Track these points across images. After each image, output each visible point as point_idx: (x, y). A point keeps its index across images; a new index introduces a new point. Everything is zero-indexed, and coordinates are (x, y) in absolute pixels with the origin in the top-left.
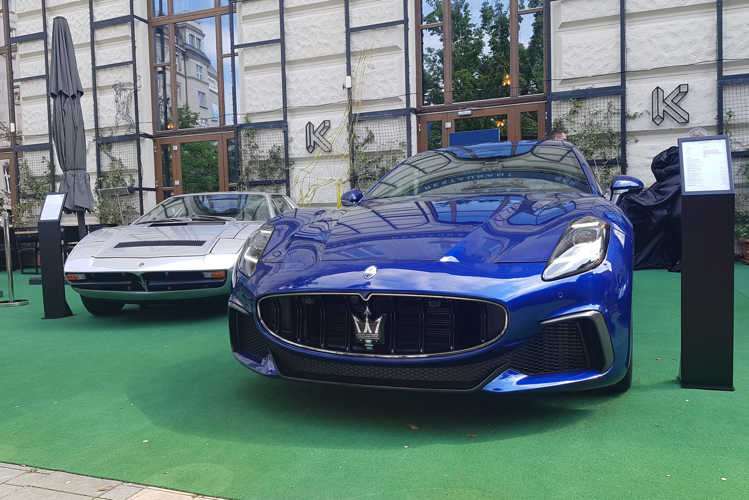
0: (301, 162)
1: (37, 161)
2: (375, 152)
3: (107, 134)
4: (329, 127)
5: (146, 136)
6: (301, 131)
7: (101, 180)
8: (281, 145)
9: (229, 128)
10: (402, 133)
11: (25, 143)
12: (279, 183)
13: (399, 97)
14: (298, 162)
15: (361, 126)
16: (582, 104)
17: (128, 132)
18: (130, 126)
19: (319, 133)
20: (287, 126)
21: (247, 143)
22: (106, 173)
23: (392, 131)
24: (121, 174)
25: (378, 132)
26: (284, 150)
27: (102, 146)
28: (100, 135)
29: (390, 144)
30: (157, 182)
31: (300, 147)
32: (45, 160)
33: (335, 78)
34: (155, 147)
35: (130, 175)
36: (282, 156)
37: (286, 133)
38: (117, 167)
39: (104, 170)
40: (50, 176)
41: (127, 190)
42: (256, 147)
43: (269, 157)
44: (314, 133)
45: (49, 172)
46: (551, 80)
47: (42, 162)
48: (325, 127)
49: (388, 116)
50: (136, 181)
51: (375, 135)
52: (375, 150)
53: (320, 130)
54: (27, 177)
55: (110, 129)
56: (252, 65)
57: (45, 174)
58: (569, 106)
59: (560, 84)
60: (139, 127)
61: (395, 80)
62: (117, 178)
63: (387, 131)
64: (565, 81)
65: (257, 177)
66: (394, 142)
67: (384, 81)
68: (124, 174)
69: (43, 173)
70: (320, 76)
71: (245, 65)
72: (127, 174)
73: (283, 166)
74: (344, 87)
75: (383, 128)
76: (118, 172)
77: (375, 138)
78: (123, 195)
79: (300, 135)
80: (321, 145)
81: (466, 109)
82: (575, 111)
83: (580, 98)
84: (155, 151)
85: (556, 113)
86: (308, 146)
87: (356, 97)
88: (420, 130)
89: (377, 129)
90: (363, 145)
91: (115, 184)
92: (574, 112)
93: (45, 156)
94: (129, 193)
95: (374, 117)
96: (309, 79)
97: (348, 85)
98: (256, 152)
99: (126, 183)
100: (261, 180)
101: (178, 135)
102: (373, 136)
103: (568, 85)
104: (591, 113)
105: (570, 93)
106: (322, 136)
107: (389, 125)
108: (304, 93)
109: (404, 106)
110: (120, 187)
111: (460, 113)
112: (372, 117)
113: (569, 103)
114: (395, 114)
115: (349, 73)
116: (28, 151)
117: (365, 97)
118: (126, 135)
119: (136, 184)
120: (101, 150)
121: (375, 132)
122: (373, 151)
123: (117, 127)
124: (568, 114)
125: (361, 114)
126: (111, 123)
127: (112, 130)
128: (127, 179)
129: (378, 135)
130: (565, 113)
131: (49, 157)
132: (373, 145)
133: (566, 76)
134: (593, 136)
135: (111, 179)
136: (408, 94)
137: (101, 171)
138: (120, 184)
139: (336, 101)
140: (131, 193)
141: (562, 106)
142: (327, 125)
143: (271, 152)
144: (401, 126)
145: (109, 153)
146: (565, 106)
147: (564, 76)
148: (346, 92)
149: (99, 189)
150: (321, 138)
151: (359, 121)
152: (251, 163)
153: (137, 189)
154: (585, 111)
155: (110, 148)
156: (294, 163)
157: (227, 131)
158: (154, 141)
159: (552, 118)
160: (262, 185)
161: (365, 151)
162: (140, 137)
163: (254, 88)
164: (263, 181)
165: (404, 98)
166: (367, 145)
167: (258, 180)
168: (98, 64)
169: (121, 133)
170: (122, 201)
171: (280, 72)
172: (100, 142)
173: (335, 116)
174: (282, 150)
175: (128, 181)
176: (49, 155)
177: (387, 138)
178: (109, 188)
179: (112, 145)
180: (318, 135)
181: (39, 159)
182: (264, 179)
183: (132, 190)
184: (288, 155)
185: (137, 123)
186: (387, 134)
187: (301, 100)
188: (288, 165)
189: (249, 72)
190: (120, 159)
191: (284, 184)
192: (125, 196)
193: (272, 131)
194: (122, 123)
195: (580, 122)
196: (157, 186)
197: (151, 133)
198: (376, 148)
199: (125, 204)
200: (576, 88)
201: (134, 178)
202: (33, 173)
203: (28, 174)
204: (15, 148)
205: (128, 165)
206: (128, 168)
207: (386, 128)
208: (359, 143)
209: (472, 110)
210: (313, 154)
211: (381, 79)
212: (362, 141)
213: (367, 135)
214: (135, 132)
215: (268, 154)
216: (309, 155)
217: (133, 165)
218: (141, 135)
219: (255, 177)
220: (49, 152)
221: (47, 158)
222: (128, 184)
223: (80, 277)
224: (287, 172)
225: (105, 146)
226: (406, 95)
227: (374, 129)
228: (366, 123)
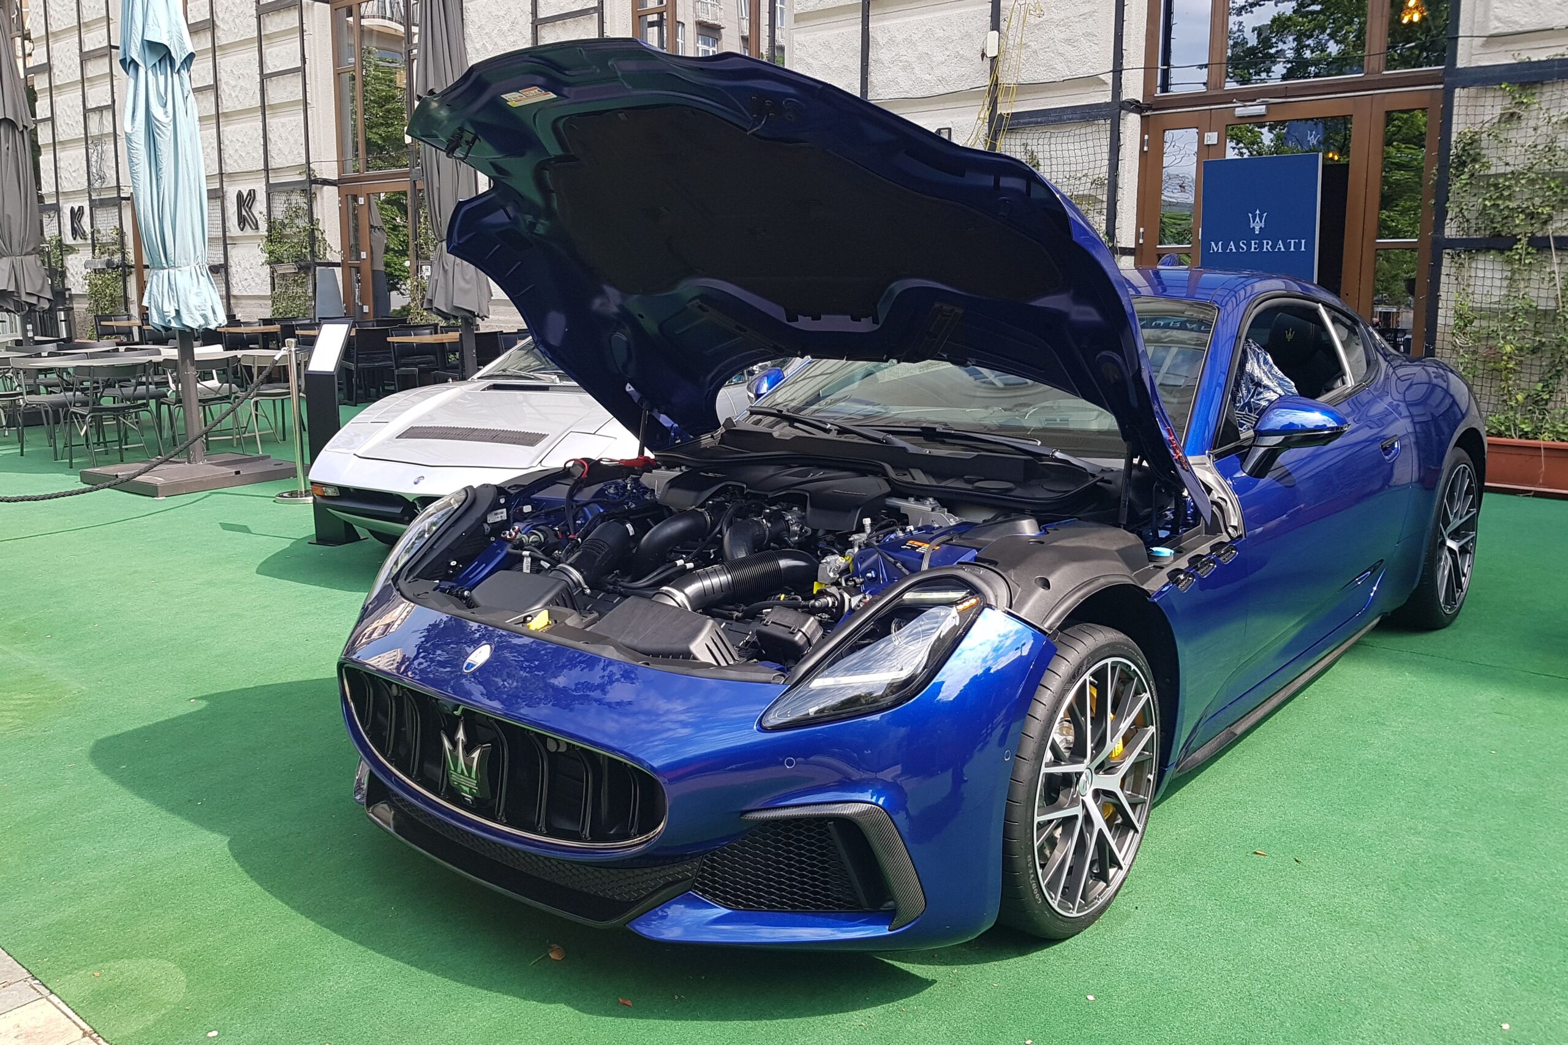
10: (1098, 157)
13: (1100, 76)
15: (1012, 138)
16: (1531, 98)
23: (1078, 153)
29: (1072, 181)
33: (968, 35)
46: (1457, 38)
49: (1072, 119)
51: (1041, 162)
56: (809, 10)
58: (1498, 101)
59: (1484, 45)
61: (1094, 38)
63: (1066, 153)
64: (1494, 39)
66: (1080, 179)
67: (1068, 41)
70: (938, 31)
71: (795, 12)
74: (983, 55)
75: (1059, 147)
81: (1255, 100)
82: (1512, 115)
83: (1528, 83)
85: (1462, 119)
87: (1007, 78)
88: (1146, 149)
89: (1047, 147)
92: (1510, 117)
95: (1041, 122)
96: (915, 38)
97: (992, 52)
103: (1503, 48)
104: (1554, 120)
105: (1503, 68)
107: (1071, 139)
108: (904, 69)
109: (1107, 98)
111: (1239, 112)
112: (1037, 123)
113: (1500, 93)
114: (1086, 115)
115: (995, 25)
117: (1026, 77)
121: (1040, 155)
124: (1496, 120)
125: (1015, 116)
129: (1048, 162)
130: (1487, 118)
133: (1497, 28)
134: (1553, 179)
136: (1118, 70)
139: (964, 86)
141: (1481, 101)
144: (1097, 142)
146: (1489, 101)
148: (987, 62)
151: (1011, 130)
154: (1538, 114)
159: (1454, 128)
163: (810, 60)
165: (1109, 78)
168: (542, 15)
171: (857, 24)
173: (961, 119)
177: (1066, 168)
186: (1065, 161)
187: (897, 83)
189: (802, 24)
195: (1521, 141)
200: (1524, 57)
207: (1065, 146)
209: (1268, 104)
211: (1062, 36)
226: (1113, 71)
227: (1040, 148)
228: (1025, 136)
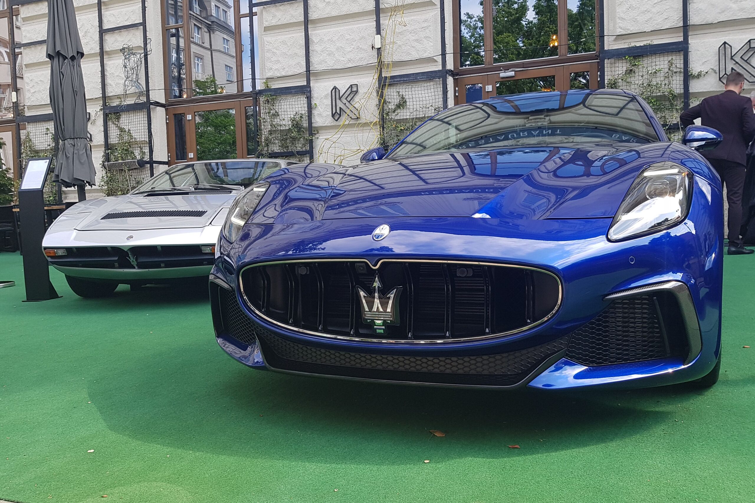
0: (326, 131)
1: (41, 133)
2: (408, 119)
3: (115, 103)
4: (357, 92)
5: (157, 104)
6: (326, 96)
7: (108, 153)
8: (303, 112)
9: (247, 95)
10: (437, 97)
11: (28, 113)
12: (301, 154)
13: (434, 58)
14: (323, 131)
15: (392, 90)
16: (639, 62)
17: (137, 101)
18: (140, 94)
19: (346, 99)
20: (310, 91)
21: (267, 111)
22: (114, 145)
23: (427, 95)
24: (130, 146)
25: (411, 96)
26: (307, 118)
27: (110, 115)
28: (107, 104)
29: (424, 109)
30: (169, 154)
31: (324, 114)
32: (48, 132)
33: (363, 38)
34: (167, 117)
35: (140, 147)
36: (305, 124)
37: (309, 99)
38: (126, 138)
39: (111, 143)
40: (55, 149)
41: (137, 164)
42: (276, 115)
43: (290, 126)
44: (340, 98)
45: (53, 145)
46: (604, 36)
47: (46, 134)
48: (352, 92)
49: (422, 78)
50: (146, 154)
51: (407, 100)
52: (408, 117)
53: (347, 95)
54: (30, 151)
55: (118, 97)
56: (272, 24)
57: (49, 148)
58: (624, 64)
59: (615, 40)
60: (149, 95)
61: (430, 39)
62: (126, 150)
63: (420, 96)
64: (620, 37)
65: (278, 148)
66: (428, 108)
67: (417, 40)
68: (134, 146)
69: (46, 146)
70: (347, 35)
71: (265, 25)
72: (136, 146)
73: (307, 136)
74: (373, 47)
75: (417, 92)
76: (127, 144)
77: (408, 103)
78: (132, 169)
79: (325, 101)
80: (348, 112)
81: (508, 70)
82: (631, 70)
83: (637, 56)
84: (168, 121)
85: (610, 73)
86: (334, 113)
87: (387, 58)
88: (457, 94)
89: (410, 93)
90: (394, 112)
91: (124, 157)
92: (630, 72)
93: (49, 127)
94: (139, 167)
95: (406, 80)
96: (334, 39)
97: (378, 45)
98: (276, 121)
99: (135, 156)
100: (282, 151)
101: (192, 103)
102: (406, 102)
103: (623, 41)
104: (650, 72)
105: (625, 50)
106: (349, 102)
107: (423, 88)
108: (329, 55)
109: (440, 68)
110: (129, 161)
111: (503, 74)
112: (404, 80)
113: (625, 61)
114: (429, 76)
115: (378, 32)
116: (31, 122)
117: (396, 58)
118: (135, 103)
119: (146, 156)
120: (109, 120)
121: (407, 97)
122: (405, 117)
123: (126, 95)
124: (624, 73)
125: (392, 77)
126: (119, 91)
127: (120, 98)
128: (137, 151)
129: (411, 100)
130: (620, 73)
131: (53, 129)
132: (405, 111)
133: (620, 32)
134: (652, 98)
135: (120, 152)
136: (444, 54)
137: (109, 143)
138: (129, 157)
139: (364, 63)
140: (141, 167)
141: (617, 65)
142: (355, 89)
143: (293, 120)
144: (436, 90)
145: (117, 123)
146: (620, 65)
147: (619, 32)
148: (375, 52)
149: (106, 163)
150: (347, 104)
151: (390, 85)
152: (271, 132)
153: (147, 163)
154: (643, 70)
155: (118, 118)
156: (318, 132)
157: (245, 98)
158: (166, 110)
159: (606, 78)
160: (283, 156)
161: (396, 118)
162: (151, 106)
163: (275, 51)
164: (285, 152)
165: (439, 59)
166: (399, 111)
167: (279, 151)
168: (105, 27)
169: (130, 101)
170: (131, 176)
171: (302, 32)
172: (107, 112)
173: (363, 80)
174: (305, 118)
175: (137, 154)
176: (53, 126)
177: (421, 103)
178: (117, 161)
179: (120, 115)
180: (345, 101)
181: (43, 131)
182: (285, 151)
183: (142, 164)
184: (312, 123)
185: (148, 90)
186: (421, 99)
187: (326, 62)
188: (311, 134)
189: (268, 32)
190: (129, 130)
191: (307, 155)
192: (135, 171)
193: (294, 98)
194: (132, 90)
195: (637, 82)
196: (169, 159)
197: (163, 101)
198: (408, 114)
199: (135, 179)
200: (633, 45)
201: (144, 151)
202: (36, 146)
203: (30, 147)
204: (17, 118)
205: (138, 137)
206: (138, 140)
207: (420, 92)
208: (389, 109)
209: (515, 71)
210: (339, 121)
211: (413, 38)
212: (393, 107)
213: (398, 101)
214: (145, 100)
215: (290, 123)
216: (336, 123)
217: (143, 136)
218: (152, 104)
219: (275, 148)
220: (53, 123)
221: (51, 130)
222: (137, 157)
223: (60, 253)
224: (311, 142)
225: (113, 116)
226: (442, 55)
227: (407, 93)
228: (398, 87)
